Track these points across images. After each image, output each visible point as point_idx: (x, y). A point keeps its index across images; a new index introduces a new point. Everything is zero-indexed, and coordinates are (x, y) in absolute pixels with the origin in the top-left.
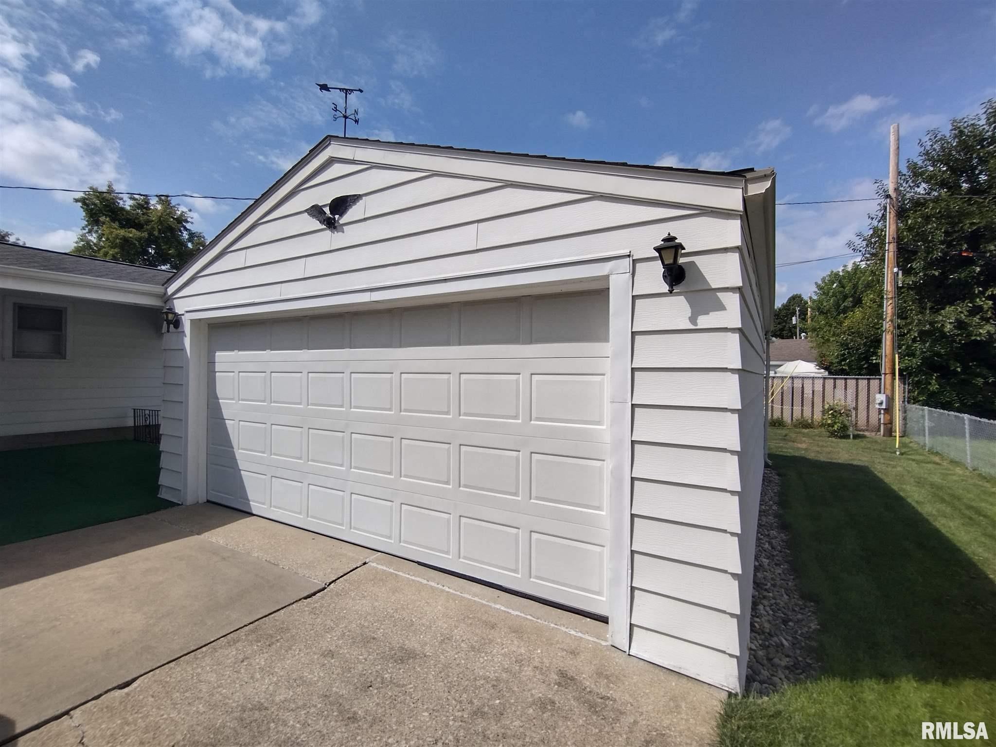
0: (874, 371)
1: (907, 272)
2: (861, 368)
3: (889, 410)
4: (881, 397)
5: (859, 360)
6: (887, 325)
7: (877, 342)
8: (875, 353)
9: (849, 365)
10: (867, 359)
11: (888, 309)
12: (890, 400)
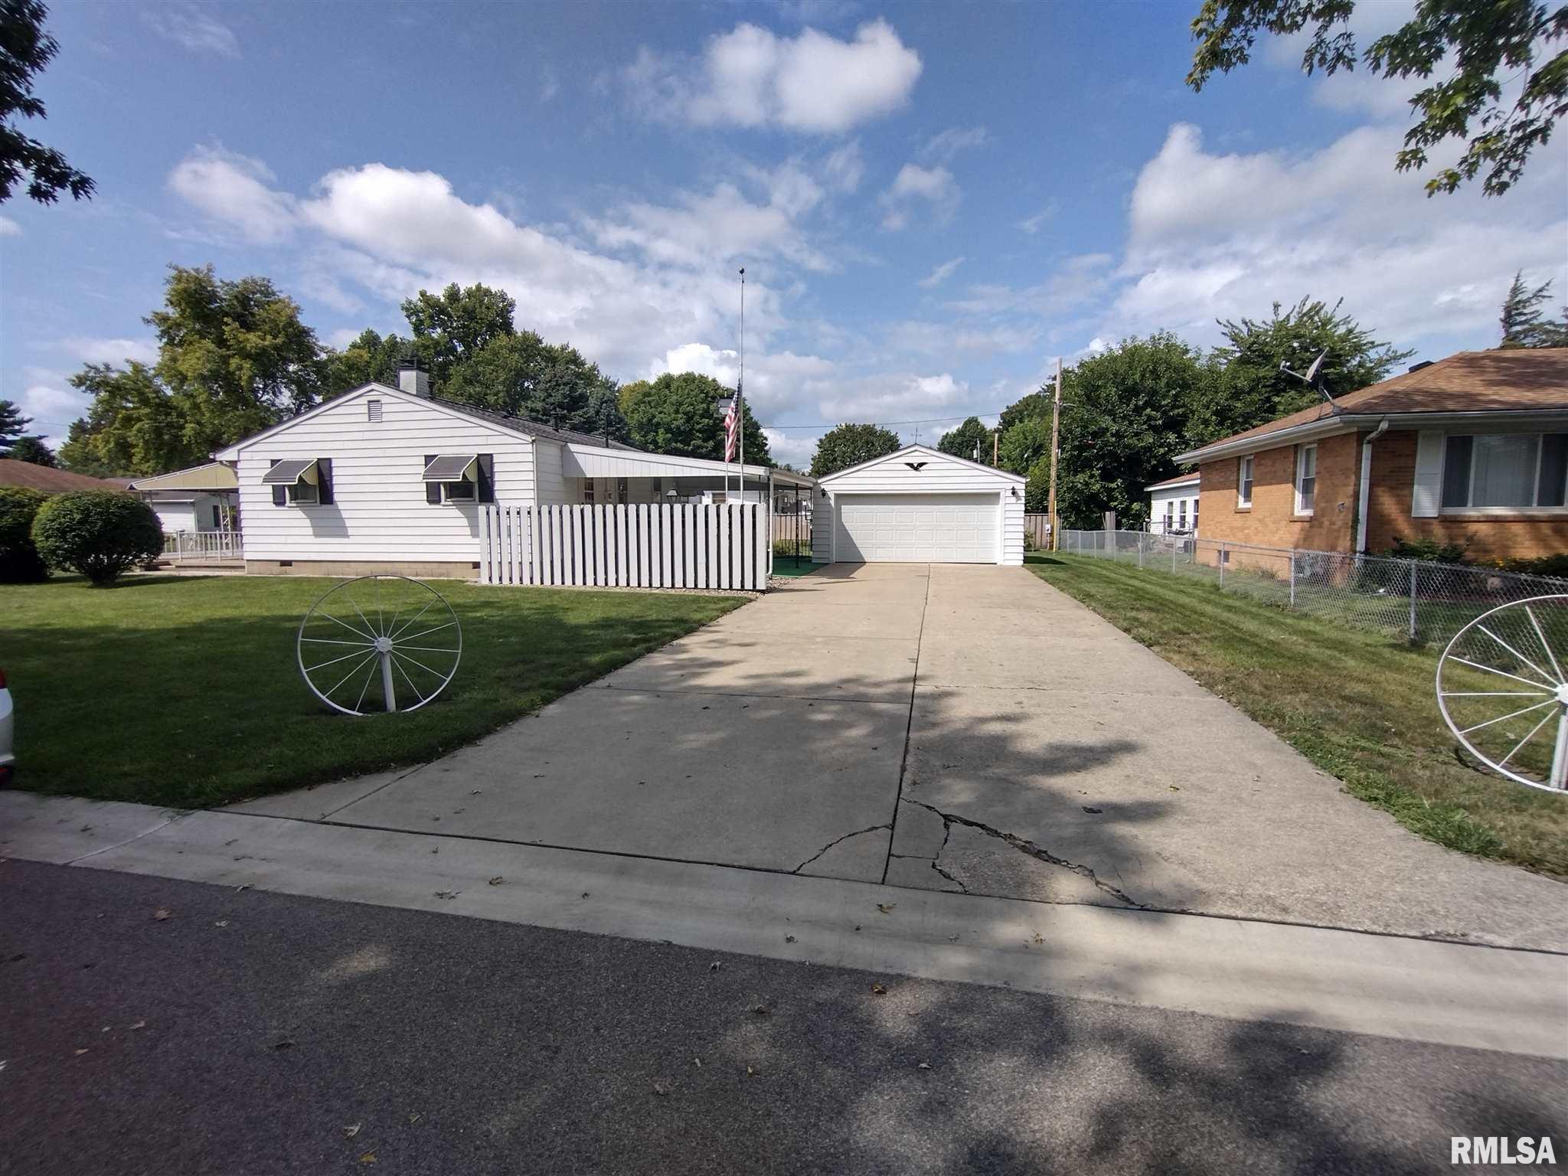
0: (1045, 510)
1: (1063, 450)
2: (1038, 508)
3: (1051, 534)
4: (1048, 526)
5: (1038, 503)
6: (1053, 484)
7: (1048, 491)
8: (1046, 500)
9: (1032, 507)
10: (1041, 503)
11: (1053, 473)
12: (1052, 528)
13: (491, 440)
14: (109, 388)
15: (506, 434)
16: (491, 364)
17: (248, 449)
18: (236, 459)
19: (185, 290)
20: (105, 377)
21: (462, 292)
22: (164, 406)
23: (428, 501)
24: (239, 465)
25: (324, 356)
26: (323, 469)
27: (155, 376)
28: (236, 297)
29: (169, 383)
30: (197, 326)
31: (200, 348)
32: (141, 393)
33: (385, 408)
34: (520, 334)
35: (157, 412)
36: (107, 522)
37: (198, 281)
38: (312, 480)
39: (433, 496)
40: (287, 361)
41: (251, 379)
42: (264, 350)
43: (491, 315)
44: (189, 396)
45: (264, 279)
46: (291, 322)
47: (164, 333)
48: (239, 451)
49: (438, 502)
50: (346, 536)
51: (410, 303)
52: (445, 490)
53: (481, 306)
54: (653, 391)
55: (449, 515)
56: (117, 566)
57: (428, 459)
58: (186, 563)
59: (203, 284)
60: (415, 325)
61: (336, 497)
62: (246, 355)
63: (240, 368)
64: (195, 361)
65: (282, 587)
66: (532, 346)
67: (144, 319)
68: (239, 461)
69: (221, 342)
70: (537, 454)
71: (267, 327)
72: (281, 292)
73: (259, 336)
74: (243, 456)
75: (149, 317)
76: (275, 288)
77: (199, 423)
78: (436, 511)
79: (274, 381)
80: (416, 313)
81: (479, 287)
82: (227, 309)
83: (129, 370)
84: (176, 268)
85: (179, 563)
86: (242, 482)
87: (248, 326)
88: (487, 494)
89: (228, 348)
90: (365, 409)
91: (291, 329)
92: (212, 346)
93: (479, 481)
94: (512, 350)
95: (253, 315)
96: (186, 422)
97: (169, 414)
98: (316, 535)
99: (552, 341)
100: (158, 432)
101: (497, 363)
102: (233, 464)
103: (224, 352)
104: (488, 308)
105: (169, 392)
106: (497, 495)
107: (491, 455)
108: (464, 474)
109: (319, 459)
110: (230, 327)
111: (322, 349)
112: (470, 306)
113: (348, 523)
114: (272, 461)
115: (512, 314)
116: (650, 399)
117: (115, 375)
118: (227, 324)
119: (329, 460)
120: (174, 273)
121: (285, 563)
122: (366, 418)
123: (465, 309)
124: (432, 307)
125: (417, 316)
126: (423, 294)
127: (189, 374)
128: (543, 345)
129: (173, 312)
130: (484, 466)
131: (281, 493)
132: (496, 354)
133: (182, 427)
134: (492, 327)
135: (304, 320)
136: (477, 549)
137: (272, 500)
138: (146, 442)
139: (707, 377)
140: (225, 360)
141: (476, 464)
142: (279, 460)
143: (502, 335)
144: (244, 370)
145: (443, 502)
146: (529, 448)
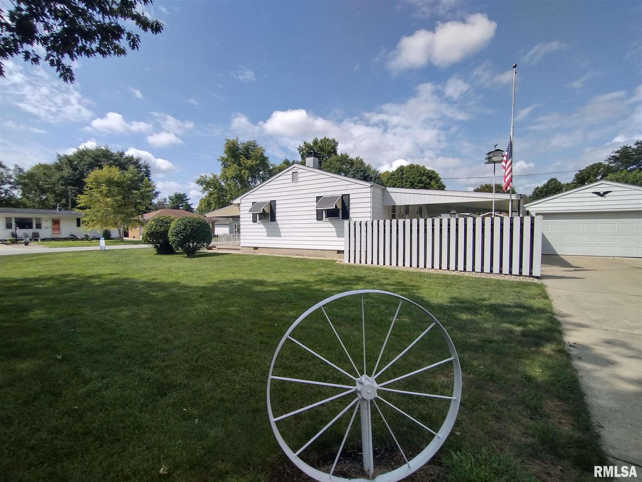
13: (349, 187)
14: (206, 184)
15: (357, 183)
16: (329, 168)
17: (244, 198)
18: (240, 203)
19: (229, 147)
20: (205, 180)
21: (319, 141)
22: (221, 189)
23: (317, 219)
24: (241, 205)
25: (271, 167)
26: (272, 205)
27: (219, 179)
28: (245, 148)
29: (223, 180)
30: (233, 160)
31: (233, 167)
32: (215, 185)
33: (299, 175)
34: (340, 155)
35: (219, 191)
36: (192, 230)
37: (233, 143)
38: (268, 210)
39: (319, 217)
40: (260, 171)
41: (248, 177)
42: (252, 166)
43: (329, 148)
44: (229, 185)
45: (254, 141)
46: (262, 155)
47: (223, 163)
48: (241, 199)
49: (322, 219)
50: (280, 236)
51: (300, 147)
52: (325, 213)
53: (325, 145)
54: (395, 173)
55: (327, 226)
56: (195, 249)
57: (318, 198)
58: (221, 247)
59: (235, 144)
60: (301, 155)
61: (277, 218)
62: (246, 168)
63: (245, 174)
64: (231, 172)
65: (254, 261)
66: (345, 159)
67: (217, 159)
68: (241, 203)
69: (239, 165)
70: (373, 193)
71: (254, 158)
72: (259, 145)
73: (251, 161)
74: (243, 201)
75: (219, 158)
76: (257, 144)
77: (231, 194)
78: (321, 224)
79: (255, 179)
80: (302, 150)
81: (325, 138)
82: (242, 153)
83: (212, 177)
84: (227, 140)
85: (219, 247)
86: (242, 212)
87: (248, 158)
88: (346, 215)
89: (241, 166)
90: (291, 176)
91: (262, 158)
92: (237, 166)
93: (342, 209)
94: (337, 161)
95: (250, 154)
96: (227, 194)
97: (223, 192)
98: (268, 236)
99: (353, 156)
100: (219, 198)
101: (331, 167)
102: (239, 205)
103: (240, 168)
104: (328, 146)
105: (223, 184)
106: (351, 215)
107: (349, 195)
108: (336, 205)
109: (271, 201)
110: (243, 159)
111: (271, 165)
112: (321, 146)
113: (281, 230)
114: (253, 203)
115: (337, 147)
116: (394, 177)
117: (208, 179)
118: (242, 158)
119: (275, 201)
120: (227, 142)
121: (256, 248)
122: (291, 180)
123: (320, 147)
124: (308, 148)
125: (303, 152)
126: (305, 143)
127: (229, 177)
128: (349, 158)
129: (225, 156)
130: (345, 201)
131: (256, 217)
132: (331, 164)
133: (226, 196)
134: (330, 153)
135: (266, 155)
136: (343, 243)
137: (252, 220)
138: (215, 202)
139: (420, 166)
140: (240, 170)
141: (341, 199)
142: (256, 202)
143: (333, 156)
144: (246, 173)
145: (324, 220)
146: (369, 190)
